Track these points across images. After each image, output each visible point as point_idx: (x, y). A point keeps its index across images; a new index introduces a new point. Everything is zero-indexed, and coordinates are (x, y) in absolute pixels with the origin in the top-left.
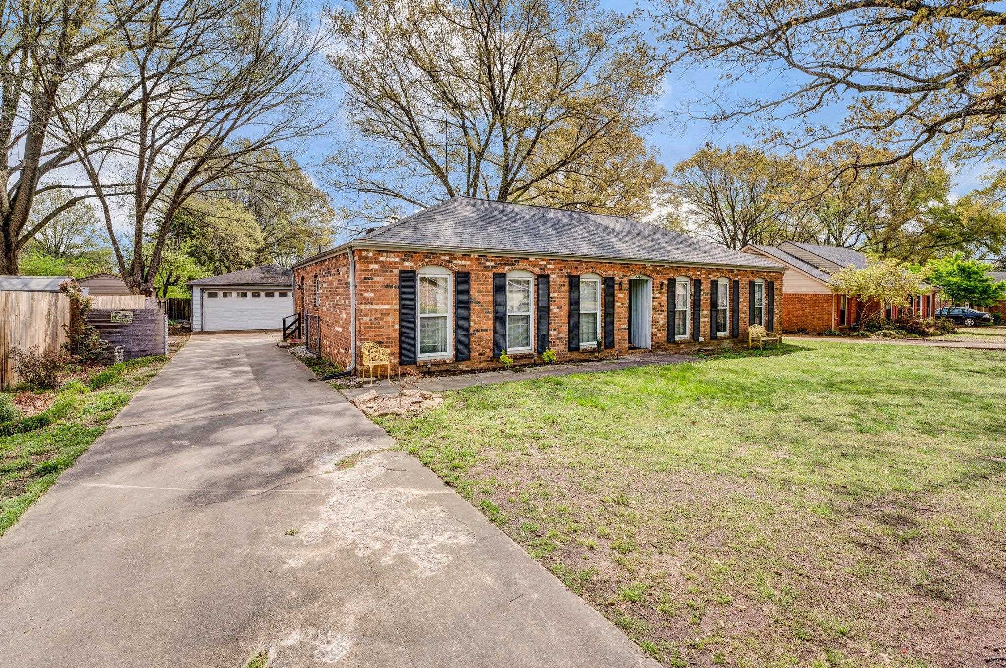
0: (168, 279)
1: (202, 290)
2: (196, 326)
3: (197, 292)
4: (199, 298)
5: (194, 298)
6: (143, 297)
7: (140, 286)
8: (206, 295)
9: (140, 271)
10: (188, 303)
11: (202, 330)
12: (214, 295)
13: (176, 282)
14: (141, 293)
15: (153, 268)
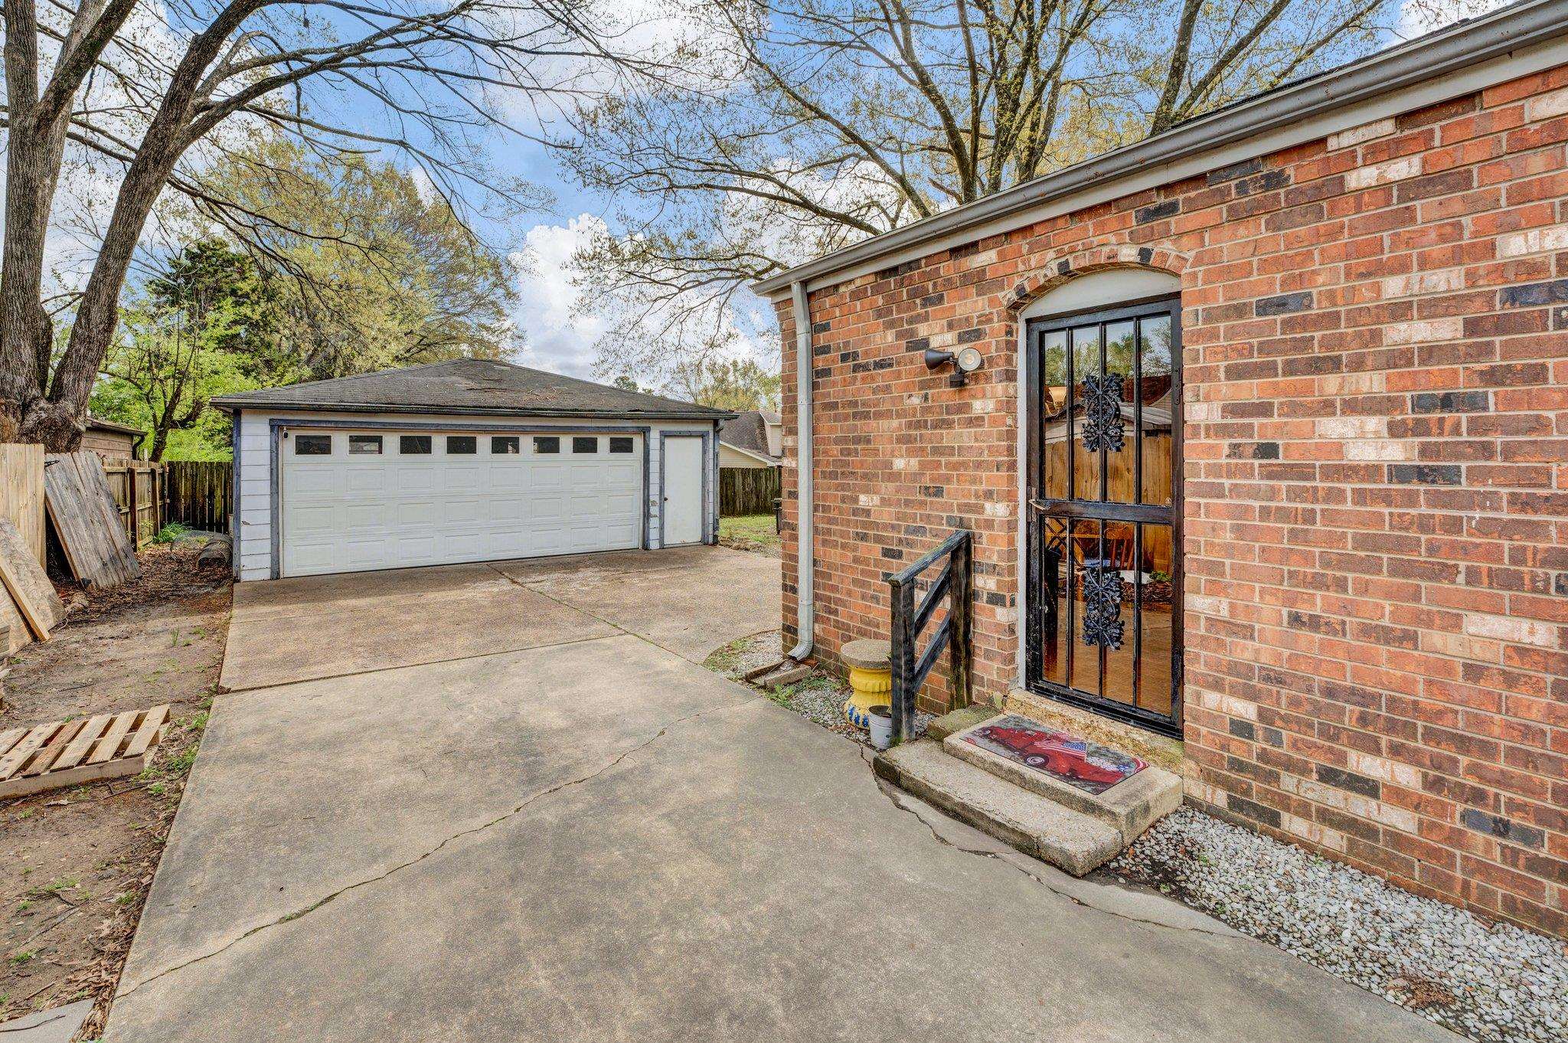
0: (170, 410)
1: (275, 427)
2: (253, 565)
3: (255, 434)
4: (265, 457)
5: (246, 458)
6: (35, 454)
7: (25, 408)
8: (289, 446)
9: (27, 353)
10: (227, 474)
11: (276, 575)
12: (321, 446)
13: (192, 417)
14: (29, 436)
15: (89, 340)
